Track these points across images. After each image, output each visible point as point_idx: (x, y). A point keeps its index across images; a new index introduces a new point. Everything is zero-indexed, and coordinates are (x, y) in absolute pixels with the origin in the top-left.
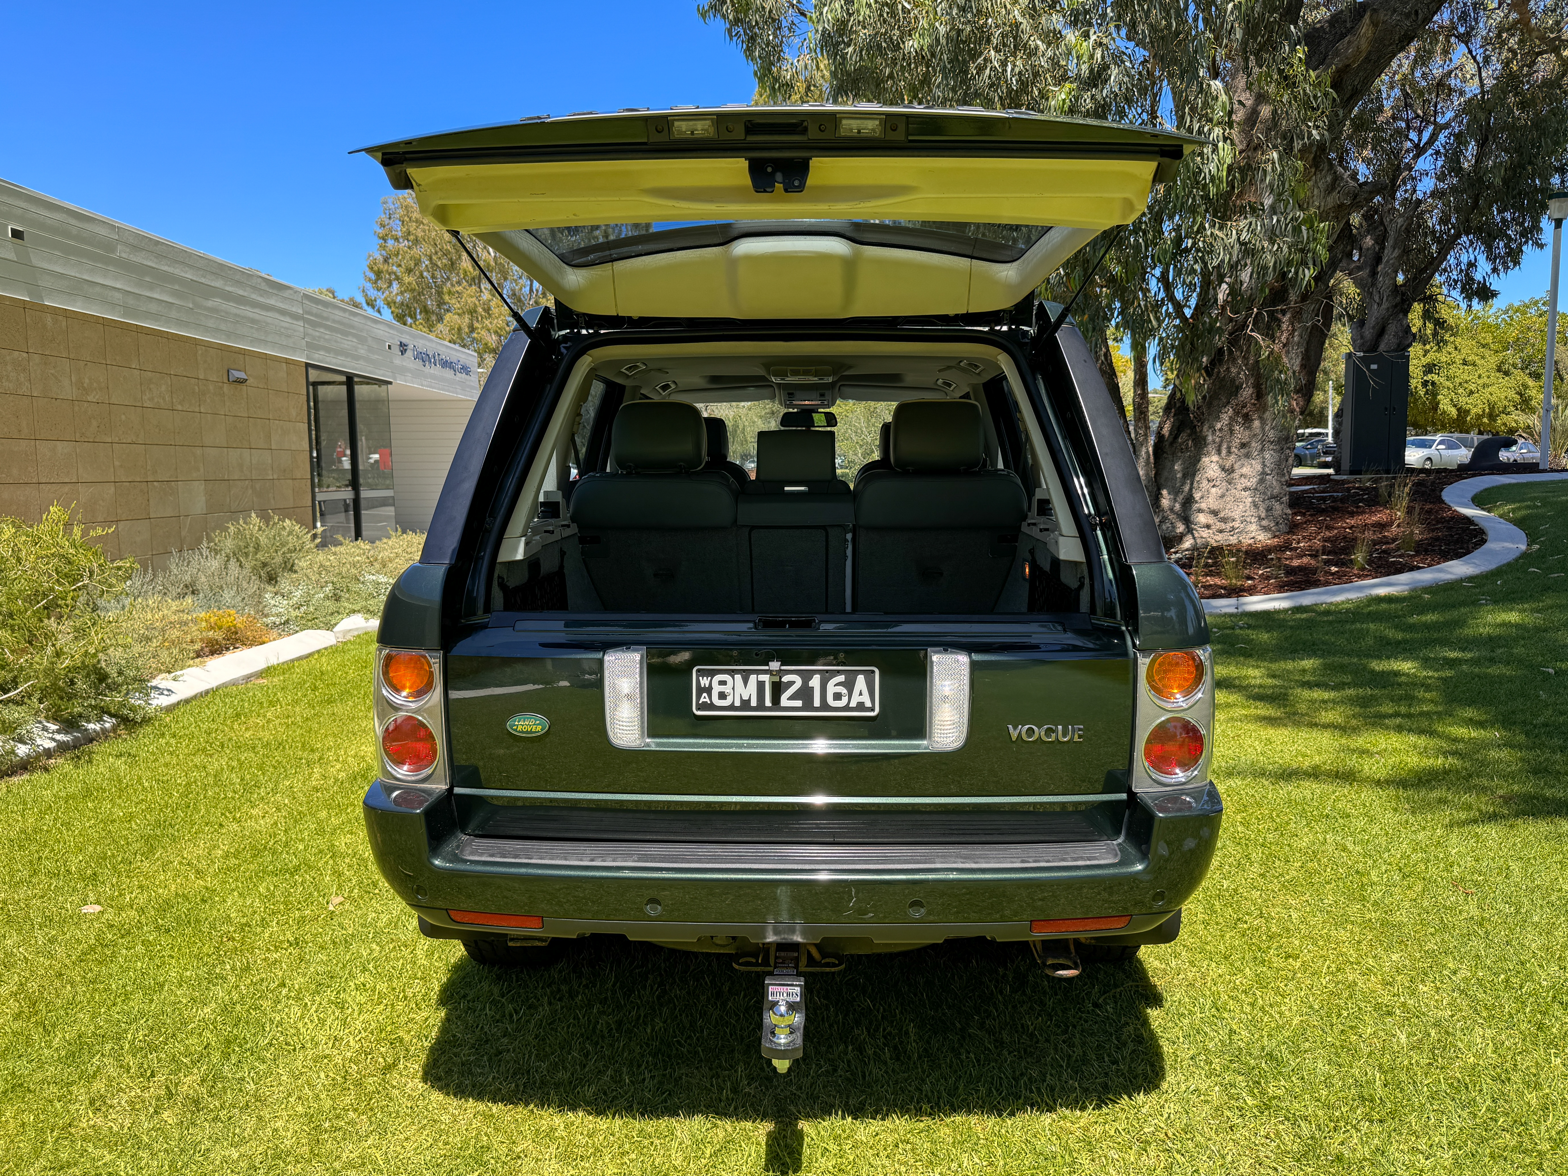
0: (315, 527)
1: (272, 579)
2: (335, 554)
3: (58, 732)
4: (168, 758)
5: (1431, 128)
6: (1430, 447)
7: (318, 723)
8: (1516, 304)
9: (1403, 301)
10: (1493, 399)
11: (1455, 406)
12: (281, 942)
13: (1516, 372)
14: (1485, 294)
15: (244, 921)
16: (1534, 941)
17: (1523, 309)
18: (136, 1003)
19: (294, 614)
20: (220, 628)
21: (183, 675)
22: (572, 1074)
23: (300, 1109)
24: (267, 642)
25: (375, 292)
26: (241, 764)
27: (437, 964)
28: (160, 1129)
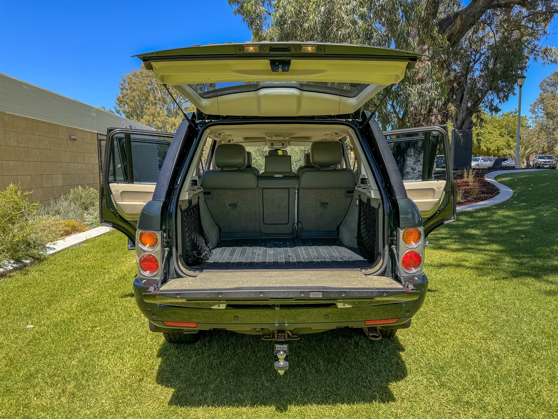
1: (86, 209)
3: (14, 263)
4: (53, 272)
5: (479, 54)
6: (478, 161)
7: (106, 259)
8: (505, 113)
9: (470, 112)
10: (499, 145)
11: (486, 147)
13: (506, 136)
14: (497, 110)
16: (525, 327)
17: (508, 115)
19: (94, 221)
20: (69, 226)
21: (57, 243)
22: (206, 381)
23: (110, 395)
24: (86, 231)
25: (119, 108)
26: (80, 274)
27: (155, 343)
28: (61, 404)
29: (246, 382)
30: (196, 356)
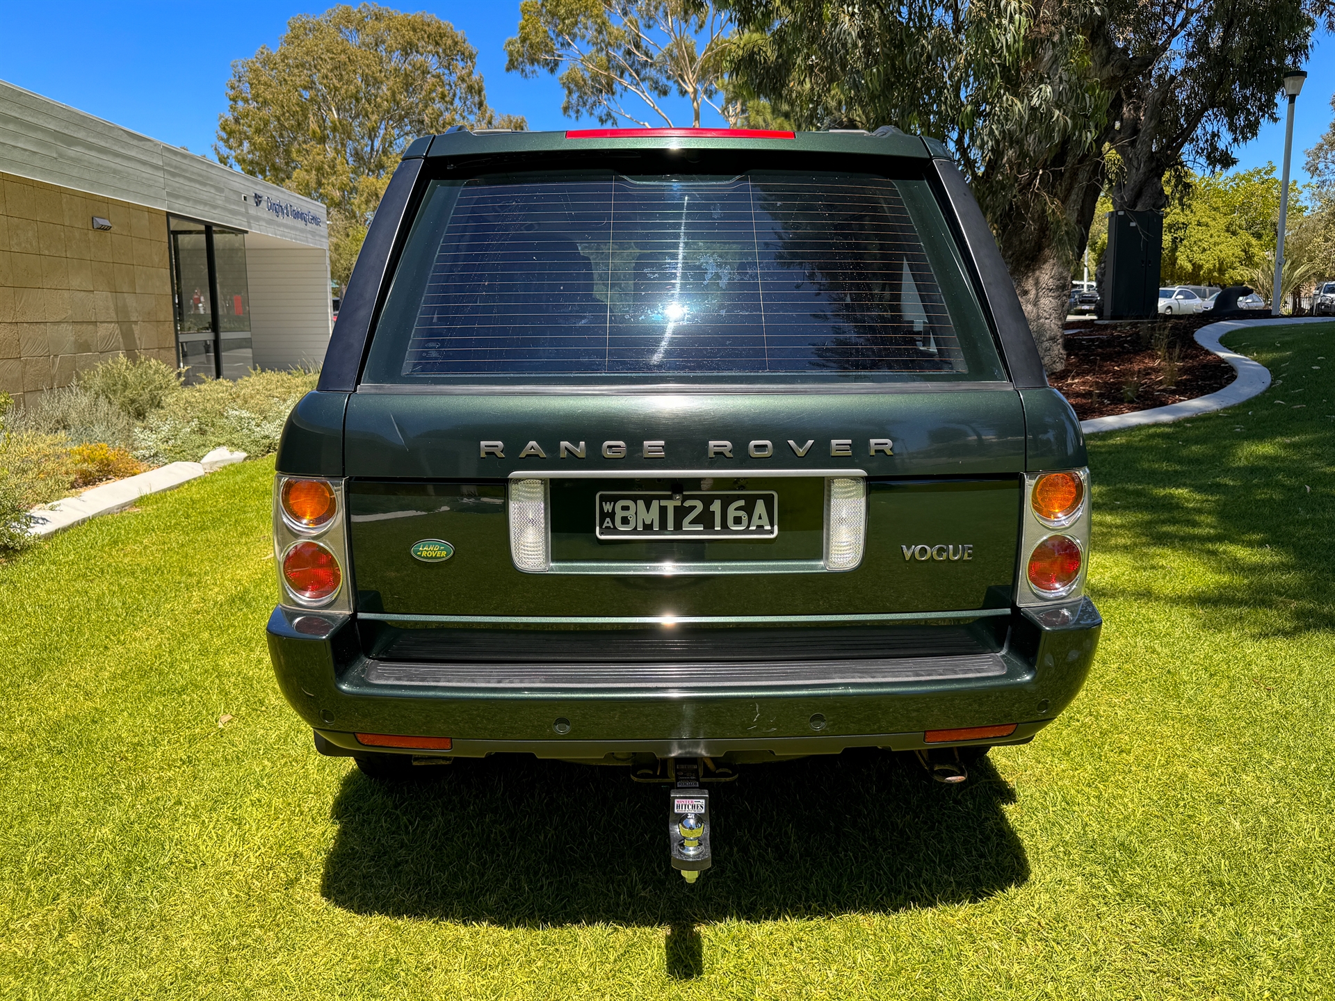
0: (179, 367)
1: (140, 415)
2: (200, 391)
4: (49, 584)
5: (1184, 11)
6: (1171, 297)
7: (195, 549)
8: (1245, 172)
9: (1157, 165)
10: (1223, 255)
11: (1190, 261)
12: (174, 760)
13: (1241, 232)
14: (1226, 161)
15: (136, 740)
17: (1247, 178)
18: (34, 826)
19: (163, 446)
20: (93, 461)
21: (59, 505)
22: (472, 883)
23: (206, 927)
24: (139, 473)
25: (228, 150)
26: (122, 588)
27: (329, 778)
28: (65, 952)
29: (584, 887)
30: (443, 814)
